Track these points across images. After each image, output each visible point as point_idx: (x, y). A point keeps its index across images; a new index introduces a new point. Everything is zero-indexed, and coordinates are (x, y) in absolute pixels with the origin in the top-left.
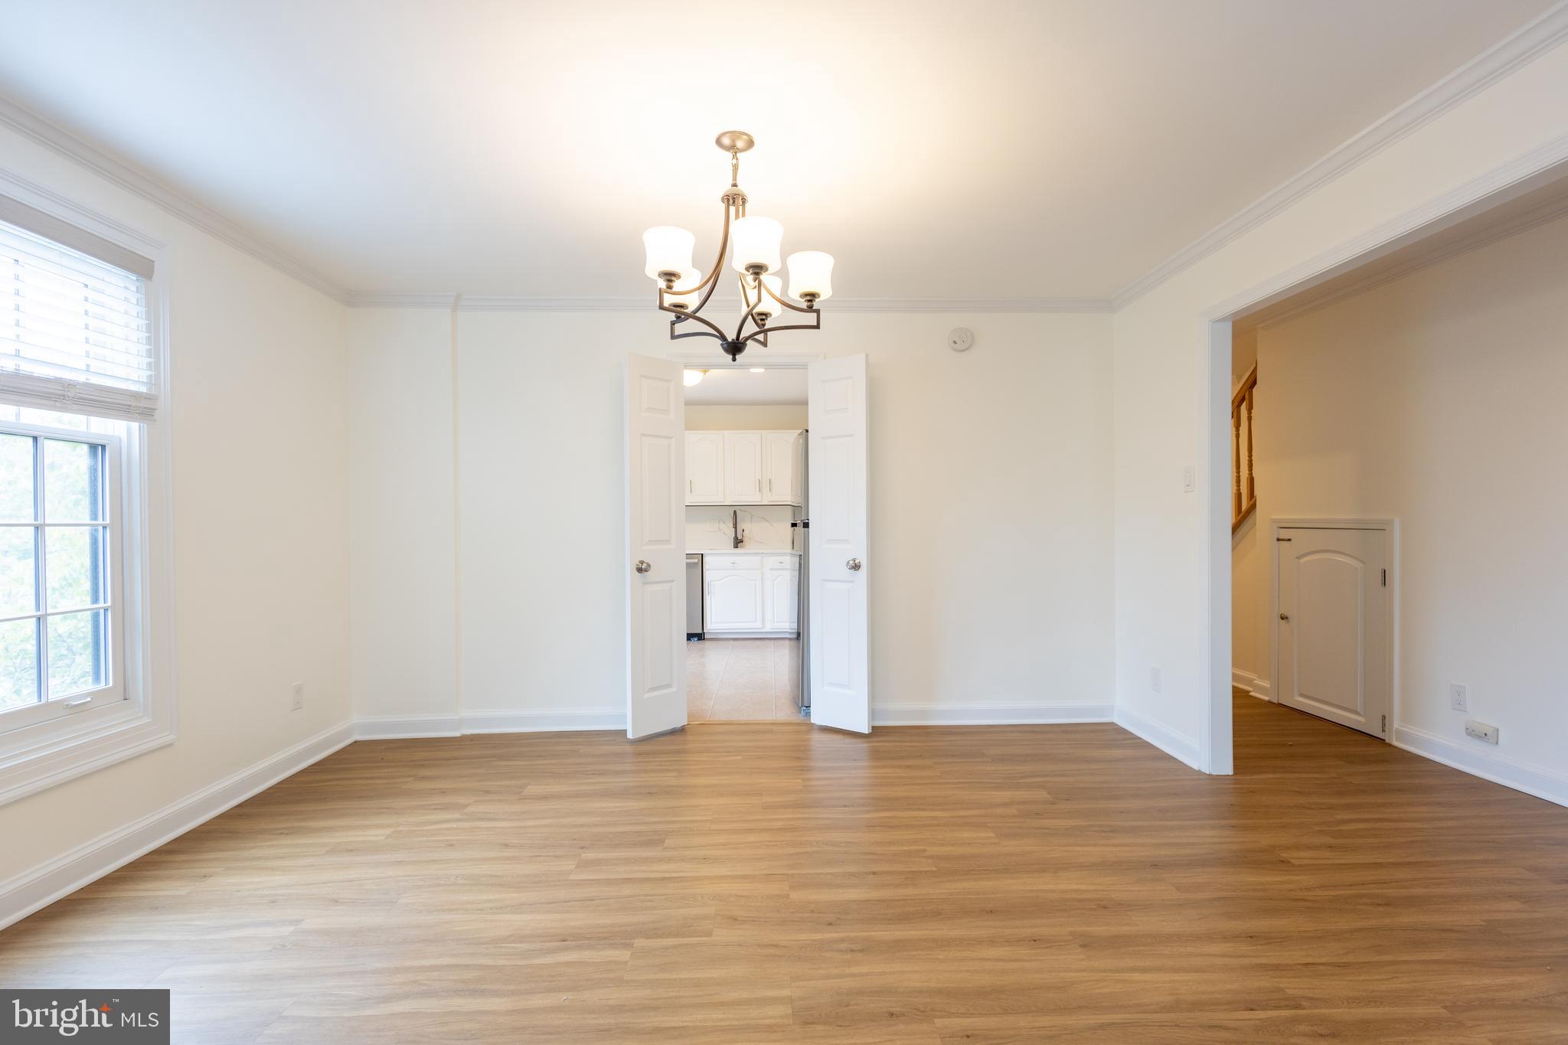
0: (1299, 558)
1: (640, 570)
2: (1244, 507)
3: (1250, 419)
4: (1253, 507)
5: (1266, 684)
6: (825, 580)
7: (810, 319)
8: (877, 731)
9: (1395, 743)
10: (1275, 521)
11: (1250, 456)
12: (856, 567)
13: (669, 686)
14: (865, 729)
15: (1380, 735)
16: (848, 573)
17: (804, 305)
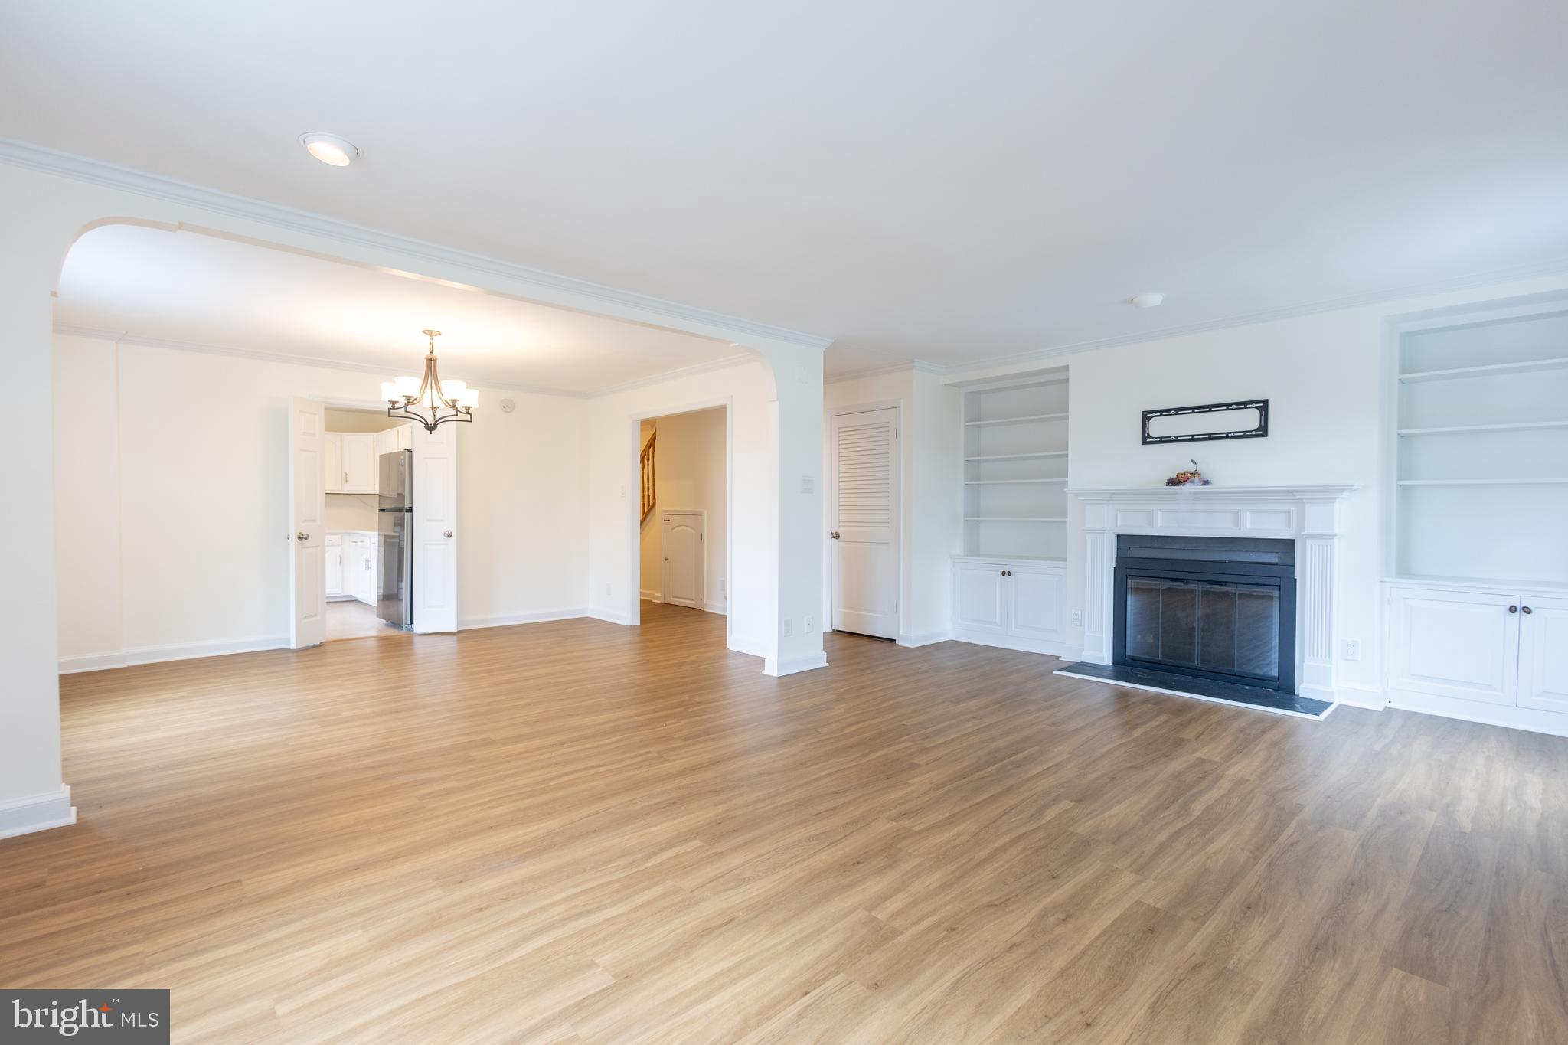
0: (673, 529)
1: (300, 539)
2: (651, 503)
3: (653, 457)
4: (654, 504)
5: (659, 595)
6: (426, 544)
7: (468, 417)
8: (459, 632)
9: (705, 610)
10: (664, 511)
11: (654, 476)
12: (450, 536)
13: (315, 615)
14: (455, 630)
15: (700, 608)
16: (443, 539)
17: (464, 411)
